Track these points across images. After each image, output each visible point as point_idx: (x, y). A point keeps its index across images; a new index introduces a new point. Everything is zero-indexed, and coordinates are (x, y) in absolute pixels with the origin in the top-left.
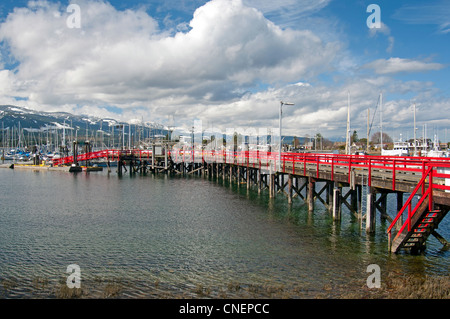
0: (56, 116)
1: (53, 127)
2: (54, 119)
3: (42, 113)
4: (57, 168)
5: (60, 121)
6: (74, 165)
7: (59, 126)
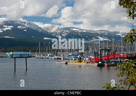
0: (99, 33)
1: (97, 40)
2: (98, 35)
3: (91, 31)
4: (91, 64)
5: (102, 35)
6: (100, 63)
7: (101, 39)
